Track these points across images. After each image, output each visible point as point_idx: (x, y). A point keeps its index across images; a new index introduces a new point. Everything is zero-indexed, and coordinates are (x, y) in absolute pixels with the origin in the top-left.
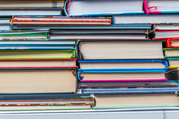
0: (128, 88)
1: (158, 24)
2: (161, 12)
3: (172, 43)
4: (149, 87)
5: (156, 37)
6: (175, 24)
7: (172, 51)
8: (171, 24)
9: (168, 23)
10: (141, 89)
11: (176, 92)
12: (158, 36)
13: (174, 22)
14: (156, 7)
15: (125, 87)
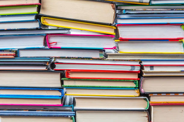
0: (28, 111)
1: (58, 58)
2: (60, 47)
3: (70, 74)
4: (47, 111)
5: (56, 68)
6: (72, 58)
7: (69, 81)
8: (69, 58)
9: (66, 56)
10: (40, 112)
11: (69, 116)
12: (58, 67)
13: (71, 56)
14: (56, 43)
15: (26, 110)
